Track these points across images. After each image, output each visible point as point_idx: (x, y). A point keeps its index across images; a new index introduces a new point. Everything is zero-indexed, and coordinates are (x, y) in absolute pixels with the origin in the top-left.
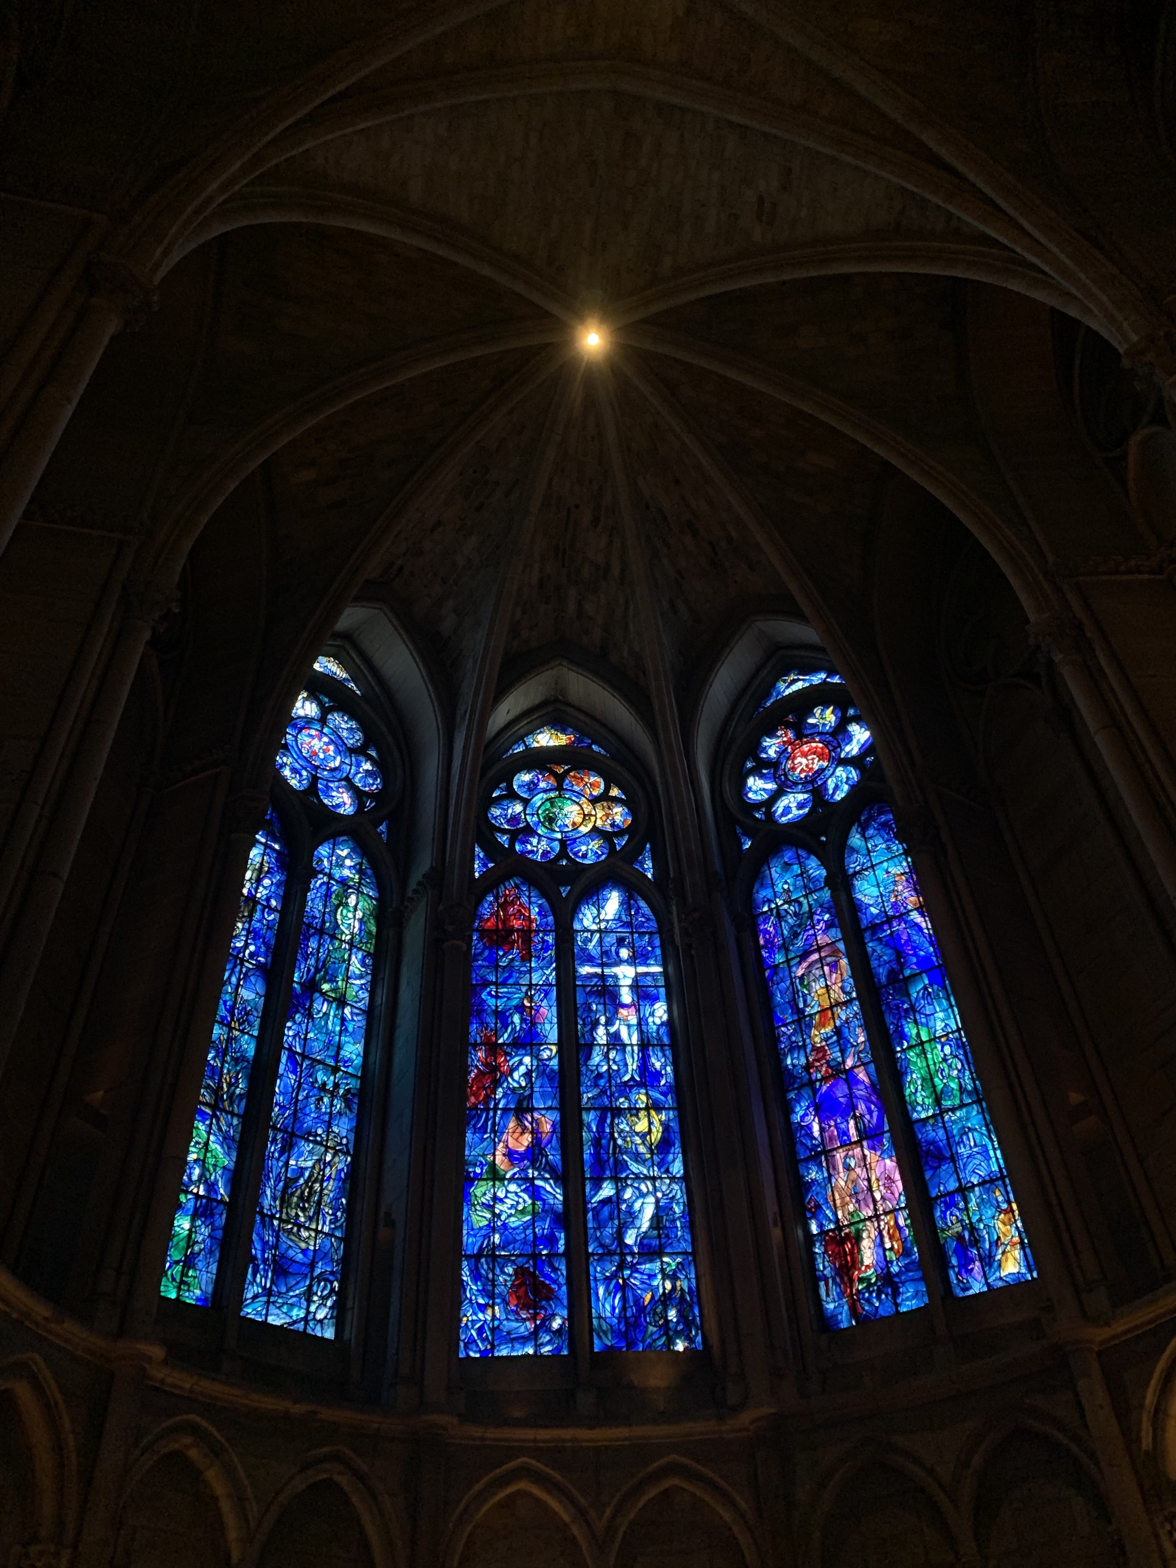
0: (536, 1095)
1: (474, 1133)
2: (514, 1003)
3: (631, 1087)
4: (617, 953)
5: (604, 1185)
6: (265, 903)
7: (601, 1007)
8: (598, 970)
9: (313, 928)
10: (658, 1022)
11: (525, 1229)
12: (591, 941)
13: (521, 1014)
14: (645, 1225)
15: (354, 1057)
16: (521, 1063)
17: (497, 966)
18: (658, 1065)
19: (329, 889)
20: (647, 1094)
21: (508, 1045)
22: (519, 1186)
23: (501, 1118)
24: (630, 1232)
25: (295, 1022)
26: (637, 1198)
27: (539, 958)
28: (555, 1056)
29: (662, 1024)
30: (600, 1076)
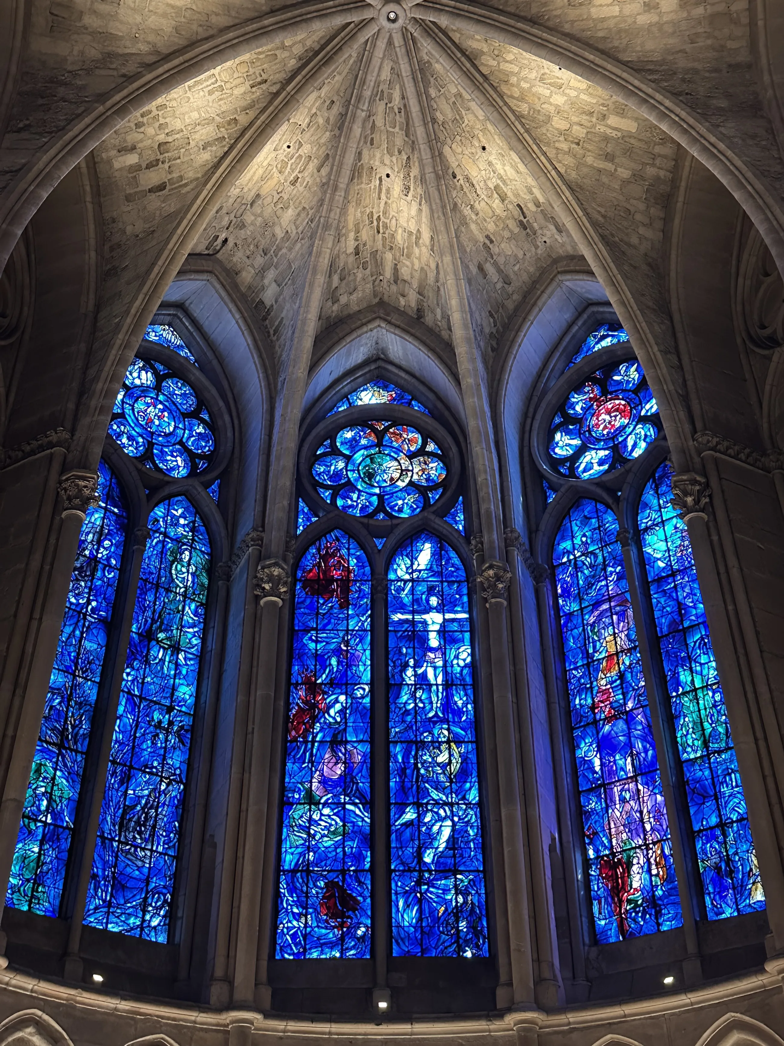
0: (350, 730)
1: (294, 763)
2: (332, 646)
3: (435, 723)
4: (428, 601)
5: (408, 810)
6: (105, 563)
7: (410, 651)
8: (410, 617)
9: (150, 583)
10: (462, 663)
11: (336, 848)
12: (403, 590)
13: (338, 657)
14: (442, 846)
15: (187, 697)
16: (337, 701)
17: (318, 614)
18: (460, 703)
19: (164, 546)
20: (448, 729)
21: (325, 685)
22: (333, 810)
23: (318, 750)
24: (428, 852)
25: (133, 669)
26: (436, 821)
27: (356, 605)
28: (367, 695)
29: (466, 666)
30: (407, 712)
